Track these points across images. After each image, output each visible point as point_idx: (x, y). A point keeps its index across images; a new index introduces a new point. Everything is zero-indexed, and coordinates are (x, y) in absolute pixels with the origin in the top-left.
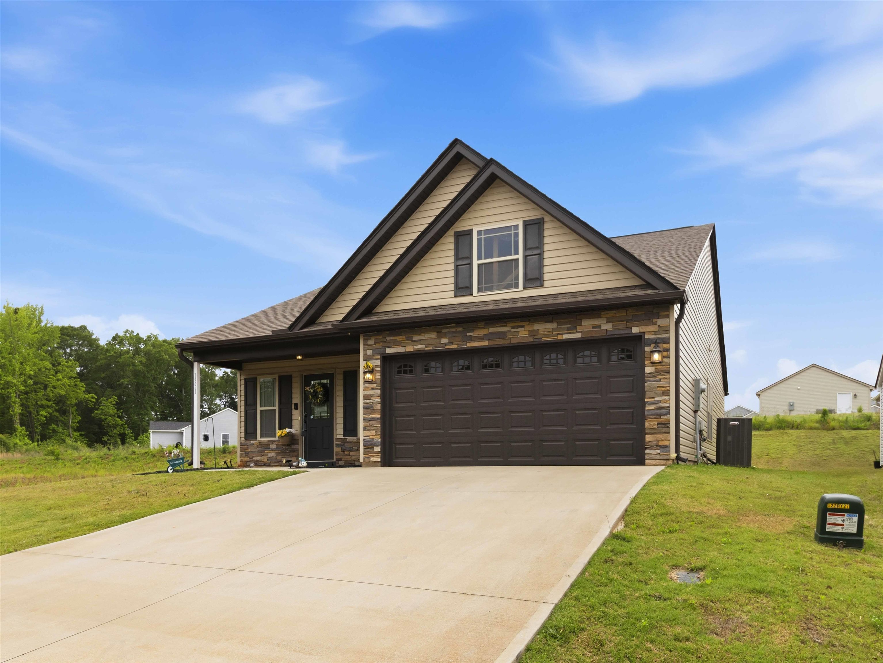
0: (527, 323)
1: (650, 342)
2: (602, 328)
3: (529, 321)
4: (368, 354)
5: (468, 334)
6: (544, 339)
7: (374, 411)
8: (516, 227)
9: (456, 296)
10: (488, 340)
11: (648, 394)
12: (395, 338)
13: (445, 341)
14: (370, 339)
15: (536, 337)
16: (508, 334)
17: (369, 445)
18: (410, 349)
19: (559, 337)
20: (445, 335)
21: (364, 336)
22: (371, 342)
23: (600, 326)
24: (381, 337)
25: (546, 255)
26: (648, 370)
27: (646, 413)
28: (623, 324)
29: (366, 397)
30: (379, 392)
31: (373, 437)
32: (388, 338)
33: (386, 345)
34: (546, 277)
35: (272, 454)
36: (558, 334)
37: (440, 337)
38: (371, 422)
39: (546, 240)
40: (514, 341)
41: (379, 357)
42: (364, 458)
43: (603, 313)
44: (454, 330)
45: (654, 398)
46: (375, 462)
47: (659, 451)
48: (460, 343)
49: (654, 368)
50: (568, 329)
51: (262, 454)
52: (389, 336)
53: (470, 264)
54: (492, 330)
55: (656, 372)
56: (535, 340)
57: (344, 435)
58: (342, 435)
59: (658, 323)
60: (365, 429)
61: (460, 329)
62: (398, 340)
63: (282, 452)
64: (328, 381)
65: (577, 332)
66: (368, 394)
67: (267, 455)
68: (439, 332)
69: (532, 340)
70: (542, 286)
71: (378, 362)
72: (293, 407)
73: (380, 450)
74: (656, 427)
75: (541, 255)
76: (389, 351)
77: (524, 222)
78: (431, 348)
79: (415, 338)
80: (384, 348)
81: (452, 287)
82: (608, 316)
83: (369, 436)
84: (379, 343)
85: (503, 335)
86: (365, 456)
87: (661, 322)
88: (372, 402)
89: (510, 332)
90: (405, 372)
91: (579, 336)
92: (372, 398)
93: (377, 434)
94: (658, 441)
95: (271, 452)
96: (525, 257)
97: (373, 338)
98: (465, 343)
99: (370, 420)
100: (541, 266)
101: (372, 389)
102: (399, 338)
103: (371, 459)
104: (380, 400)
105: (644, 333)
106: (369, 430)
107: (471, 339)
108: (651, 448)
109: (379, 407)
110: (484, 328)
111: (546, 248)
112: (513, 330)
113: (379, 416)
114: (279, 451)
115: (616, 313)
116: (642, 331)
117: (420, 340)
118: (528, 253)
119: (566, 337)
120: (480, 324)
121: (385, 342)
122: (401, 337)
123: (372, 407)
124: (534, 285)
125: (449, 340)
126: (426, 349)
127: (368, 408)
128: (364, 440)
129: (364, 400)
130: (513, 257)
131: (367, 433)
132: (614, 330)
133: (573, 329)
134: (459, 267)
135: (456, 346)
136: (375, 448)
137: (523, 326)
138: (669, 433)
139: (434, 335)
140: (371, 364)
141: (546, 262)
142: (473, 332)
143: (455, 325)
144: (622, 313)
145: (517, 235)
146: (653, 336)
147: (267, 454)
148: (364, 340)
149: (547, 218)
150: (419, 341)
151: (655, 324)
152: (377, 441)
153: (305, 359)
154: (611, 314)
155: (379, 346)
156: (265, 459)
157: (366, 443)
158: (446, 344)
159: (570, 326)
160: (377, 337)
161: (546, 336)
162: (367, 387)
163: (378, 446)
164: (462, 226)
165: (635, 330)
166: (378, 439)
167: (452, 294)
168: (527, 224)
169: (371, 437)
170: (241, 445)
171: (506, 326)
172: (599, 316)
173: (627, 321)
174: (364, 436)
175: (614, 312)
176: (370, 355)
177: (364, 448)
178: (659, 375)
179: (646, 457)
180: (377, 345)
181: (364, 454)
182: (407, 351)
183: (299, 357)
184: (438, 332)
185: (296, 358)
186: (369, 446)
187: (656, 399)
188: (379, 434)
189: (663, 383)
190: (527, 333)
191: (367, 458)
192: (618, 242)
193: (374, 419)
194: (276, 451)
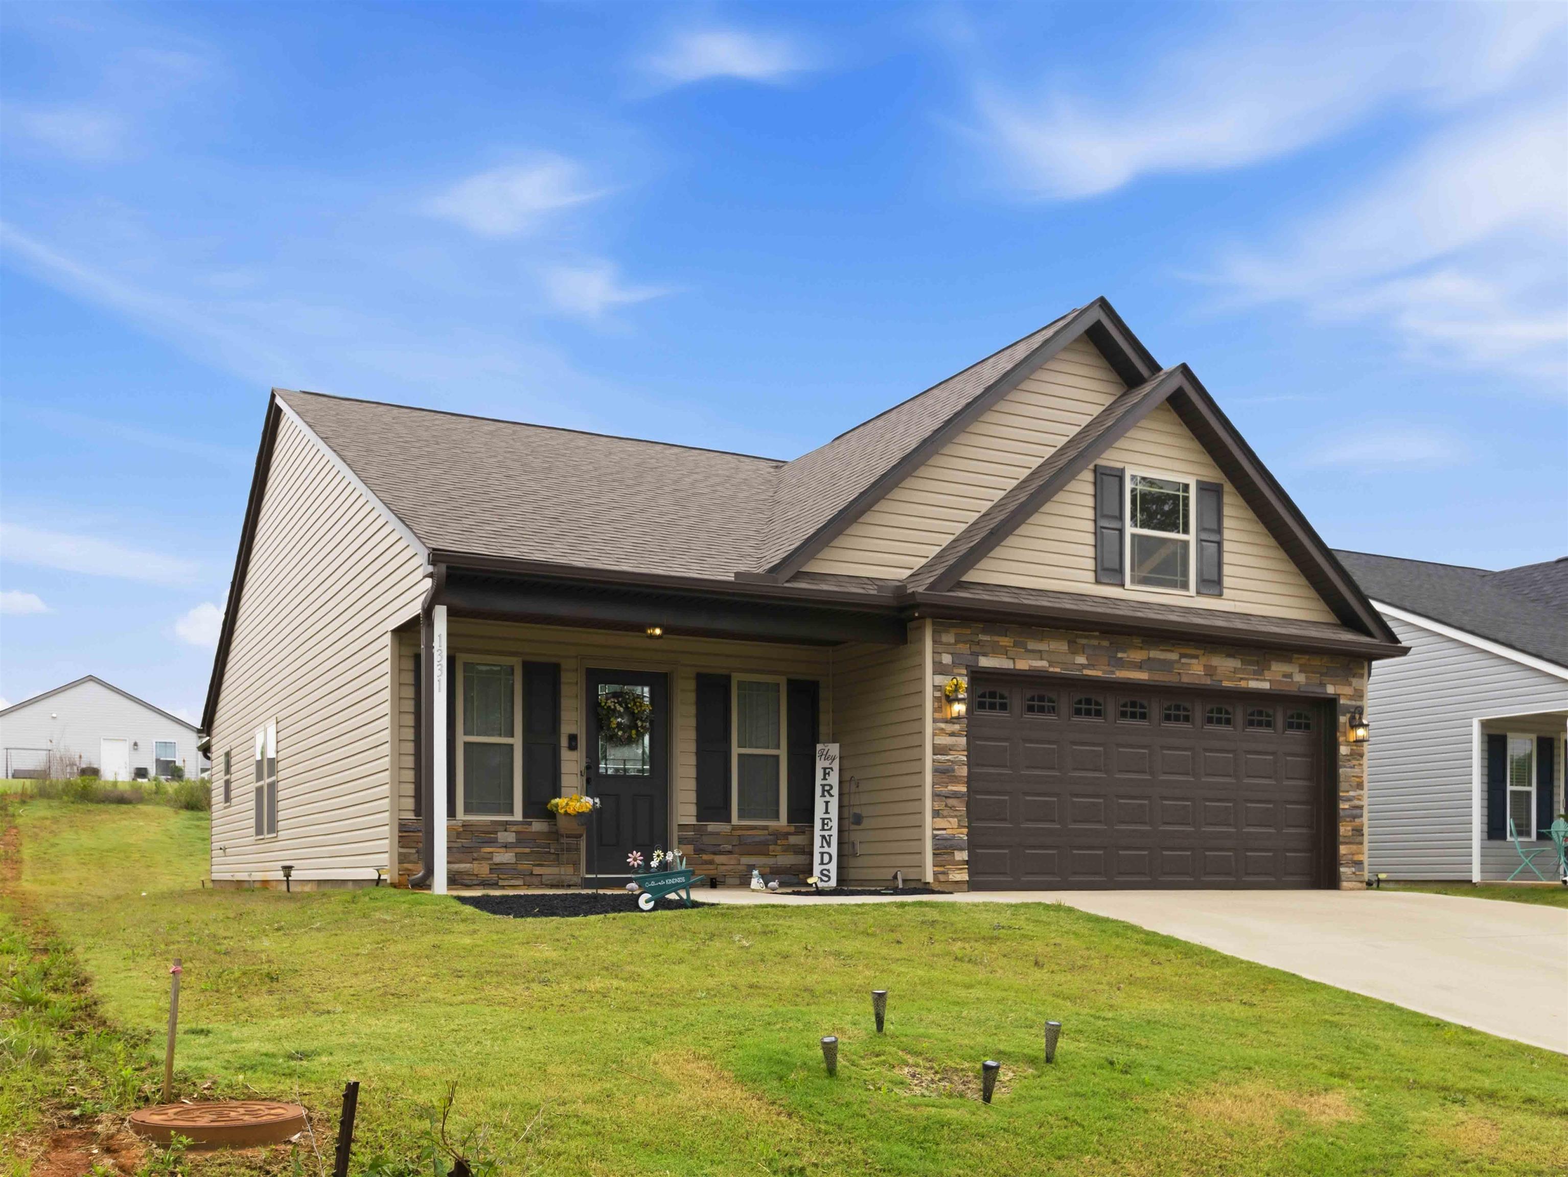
0: (1202, 652)
1: (1346, 710)
2: (1295, 680)
3: (1205, 649)
4: (944, 662)
5: (1120, 655)
6: (1226, 684)
7: (955, 780)
8: (1186, 487)
9: (1098, 582)
10: (1150, 670)
11: (1343, 786)
12: (996, 638)
13: (1081, 660)
14: (947, 632)
15: (1214, 678)
16: (1176, 666)
17: (943, 847)
18: (1023, 665)
19: (1243, 684)
20: (1083, 650)
21: (934, 624)
22: (948, 638)
23: (1290, 676)
24: (969, 631)
25: (1227, 546)
26: (1344, 750)
27: (1342, 813)
28: (1316, 678)
29: (937, 750)
30: (963, 741)
31: (954, 832)
32: (982, 637)
33: (976, 649)
34: (1227, 581)
35: (505, 857)
36: (1241, 679)
37: (1074, 652)
38: (951, 802)
39: (1227, 523)
40: (1185, 679)
41: (964, 672)
42: (935, 874)
43: (1296, 656)
44: (1095, 642)
45: (1348, 792)
46: (957, 882)
47: (1353, 869)
48: (1106, 668)
49: (1349, 748)
50: (1255, 673)
51: (475, 855)
52: (984, 631)
53: (1121, 531)
54: (1155, 654)
55: (1351, 755)
56: (1215, 683)
57: (699, 817)
58: (694, 819)
59: (1354, 685)
60: (936, 814)
61: (1105, 643)
62: (1001, 644)
63: (538, 852)
64: (646, 689)
65: (1265, 680)
66: (944, 742)
67: (491, 859)
68: (1071, 643)
69: (1209, 682)
70: (1220, 595)
71: (964, 682)
72: (564, 742)
73: (967, 858)
74: (1350, 833)
75: (1219, 544)
76: (985, 662)
77: (1199, 483)
78: (1058, 670)
79: (1032, 645)
80: (976, 655)
81: (1091, 564)
82: (1302, 661)
83: (945, 829)
84: (965, 642)
85: (1167, 665)
86: (936, 869)
87: (1355, 682)
88: (952, 762)
89: (1178, 661)
90: (992, 707)
91: (1266, 686)
92: (951, 752)
93: (960, 827)
94: (1353, 854)
95: (503, 850)
96: (1200, 541)
97: (953, 631)
98: (1114, 669)
99: (946, 797)
100: (1220, 564)
101: (952, 734)
102: (1005, 641)
103: (951, 876)
104: (965, 759)
105: (1339, 695)
106: (946, 817)
107: (1122, 664)
108: (1347, 865)
109: (964, 771)
110: (1141, 648)
111: (1227, 534)
112: (1183, 660)
113: (964, 789)
114: (527, 850)
115: (1309, 660)
116: (1338, 692)
117: (1040, 651)
118: (1205, 536)
119: (1253, 684)
120: (1137, 641)
121: (978, 643)
122: (1007, 639)
123: (953, 770)
124: (1211, 592)
125: (1087, 659)
126: (1051, 669)
127: (943, 773)
128: (934, 837)
129: (934, 754)
130: (1181, 536)
131: (941, 823)
132: (1307, 684)
133: (1259, 674)
134: (1104, 530)
135: (1099, 673)
136: (956, 853)
137: (1196, 657)
138: (1362, 843)
139: (1063, 646)
140: (946, 682)
141: (1227, 558)
142: (1125, 652)
143: (1097, 633)
144: (1316, 662)
145: (1186, 499)
146: (1349, 702)
147: (489, 856)
148: (934, 632)
149: (1228, 487)
150: (1040, 654)
151: (1350, 685)
152: (961, 839)
153: (665, 636)
154: (1304, 659)
155: (964, 648)
156: (482, 869)
157: (941, 842)
158: (1084, 666)
159: (1256, 668)
160: (960, 631)
161: (1229, 679)
162: (942, 729)
163: (962, 849)
164: (1111, 458)
165: (1331, 690)
166: (963, 834)
167: (1091, 576)
168: (1203, 487)
169: (949, 831)
170: (400, 831)
171: (1172, 651)
172: (1289, 660)
173: (1322, 674)
174: (934, 829)
175: (1307, 657)
176: (948, 665)
177: (934, 854)
178: (1354, 759)
179: (1343, 878)
180: (960, 646)
181: (934, 866)
182: (1017, 667)
183: (658, 631)
184: (1069, 642)
185: (644, 631)
186: (946, 848)
187: (1352, 793)
188: (964, 827)
189: (1357, 770)
190: (1202, 669)
191: (943, 873)
192: (1339, 558)
193: (955, 795)
194: (518, 850)
